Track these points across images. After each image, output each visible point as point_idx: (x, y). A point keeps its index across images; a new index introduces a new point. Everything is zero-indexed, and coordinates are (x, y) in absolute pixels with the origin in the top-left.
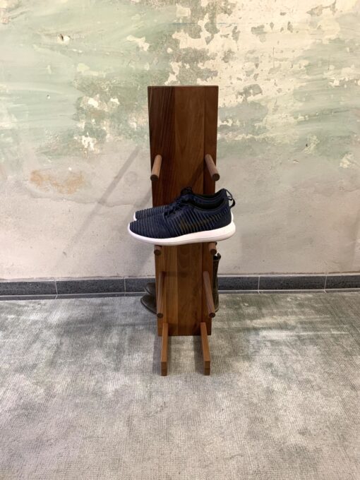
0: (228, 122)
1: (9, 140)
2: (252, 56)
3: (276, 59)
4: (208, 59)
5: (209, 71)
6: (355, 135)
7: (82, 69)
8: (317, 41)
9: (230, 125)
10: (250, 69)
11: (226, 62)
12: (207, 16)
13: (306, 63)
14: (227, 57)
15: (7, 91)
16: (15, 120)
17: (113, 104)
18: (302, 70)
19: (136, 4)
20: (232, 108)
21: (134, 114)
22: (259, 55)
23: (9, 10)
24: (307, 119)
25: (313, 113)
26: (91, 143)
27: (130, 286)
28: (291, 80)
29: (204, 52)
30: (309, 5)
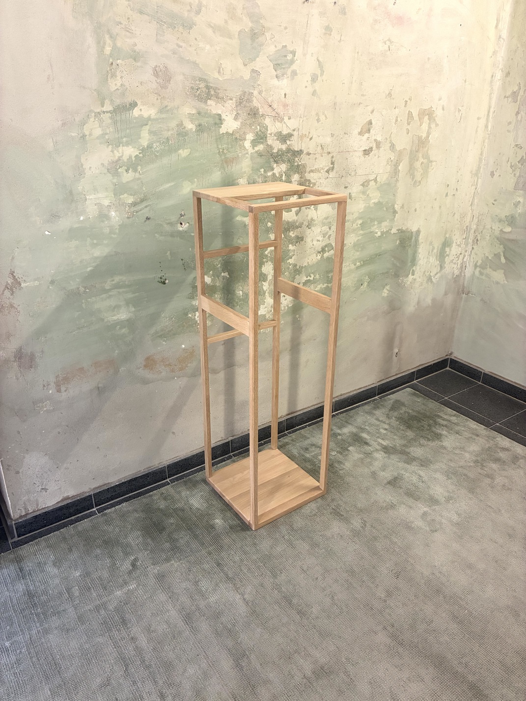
0: (310, 277)
1: (125, 331)
2: (326, 221)
4: (297, 227)
5: (297, 237)
6: (391, 271)
8: (367, 205)
9: (312, 279)
10: (326, 232)
11: (309, 229)
13: (360, 222)
14: (310, 224)
15: (126, 283)
16: (133, 309)
17: (224, 277)
18: (358, 227)
20: (313, 265)
22: (331, 220)
23: (134, 204)
24: (362, 264)
25: (366, 259)
27: (235, 445)
28: (351, 236)
29: (294, 222)
30: (362, 180)
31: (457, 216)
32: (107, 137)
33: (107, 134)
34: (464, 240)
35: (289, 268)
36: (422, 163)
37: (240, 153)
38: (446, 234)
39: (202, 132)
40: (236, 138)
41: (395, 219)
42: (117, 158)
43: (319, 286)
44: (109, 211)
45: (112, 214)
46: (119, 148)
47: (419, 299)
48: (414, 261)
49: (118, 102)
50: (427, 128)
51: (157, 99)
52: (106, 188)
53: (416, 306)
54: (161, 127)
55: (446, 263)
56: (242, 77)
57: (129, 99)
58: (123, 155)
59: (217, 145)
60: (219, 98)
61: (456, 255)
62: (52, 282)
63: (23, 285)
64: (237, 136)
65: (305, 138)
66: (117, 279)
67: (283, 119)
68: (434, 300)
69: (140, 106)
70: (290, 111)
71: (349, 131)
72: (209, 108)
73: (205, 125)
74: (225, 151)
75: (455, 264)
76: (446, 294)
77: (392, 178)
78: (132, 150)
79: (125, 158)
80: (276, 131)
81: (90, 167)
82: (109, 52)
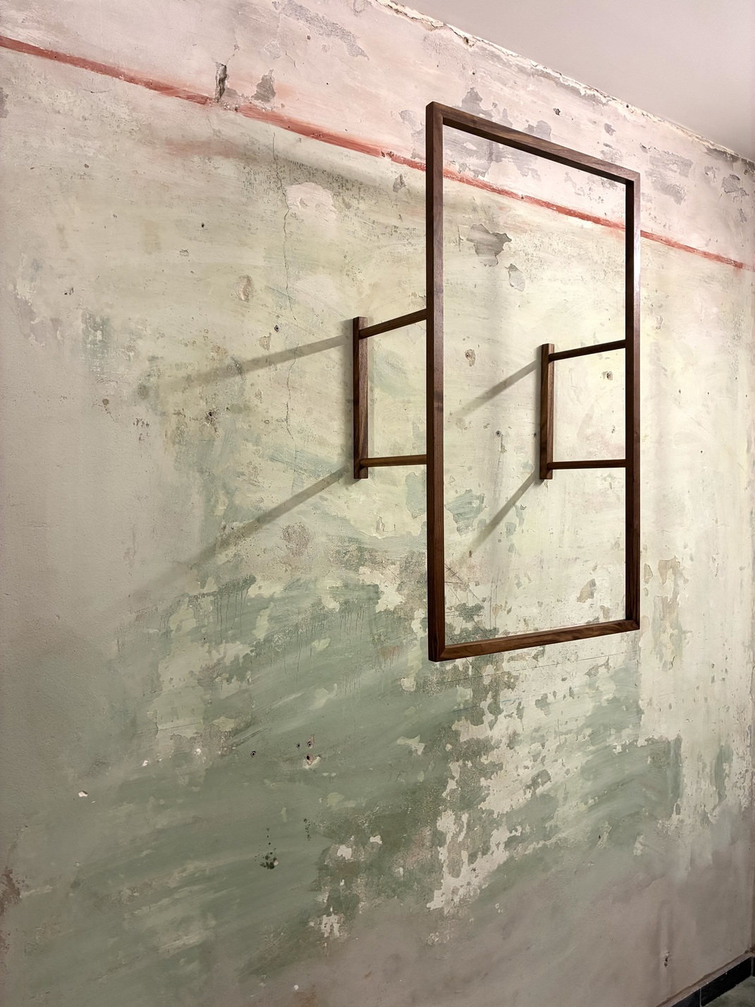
0: (516, 831)
1: (195, 966)
2: (537, 735)
3: (562, 734)
4: (493, 748)
5: (493, 764)
6: (644, 809)
7: (334, 800)
8: (597, 704)
9: (519, 835)
10: (536, 752)
11: (511, 749)
12: (490, 695)
13: (588, 731)
14: (513, 741)
15: (207, 873)
16: (213, 923)
17: (373, 846)
18: (587, 741)
19: (411, 693)
20: (520, 809)
21: (400, 854)
22: (544, 732)
23: (235, 732)
24: (597, 801)
25: (603, 792)
26: (334, 925)
28: (577, 755)
29: (488, 740)
30: (586, 667)
31: (732, 712)
32: (203, 631)
33: (204, 626)
34: (749, 749)
35: (480, 818)
36: (672, 635)
37: (404, 639)
38: (720, 740)
39: (349, 613)
40: (400, 618)
41: (641, 723)
42: (215, 661)
43: (531, 847)
44: (192, 747)
45: (197, 752)
46: (221, 646)
47: (691, 856)
48: (677, 790)
49: (226, 578)
50: (672, 586)
51: (286, 570)
52: (193, 710)
53: (690, 868)
54: (288, 610)
55: (727, 789)
56: (409, 533)
57: (245, 574)
58: (225, 657)
59: (371, 630)
60: (376, 563)
61: (740, 773)
62: (75, 885)
63: (24, 894)
64: (402, 614)
65: (500, 612)
66: (191, 867)
67: (468, 586)
68: (716, 854)
69: (259, 582)
70: (478, 574)
71: (563, 597)
72: (361, 577)
73: (353, 602)
74: (382, 637)
75: (740, 789)
76: (733, 842)
77: (630, 660)
78: (241, 647)
79: (227, 662)
80: (458, 603)
81: (172, 679)
82: (223, 512)
